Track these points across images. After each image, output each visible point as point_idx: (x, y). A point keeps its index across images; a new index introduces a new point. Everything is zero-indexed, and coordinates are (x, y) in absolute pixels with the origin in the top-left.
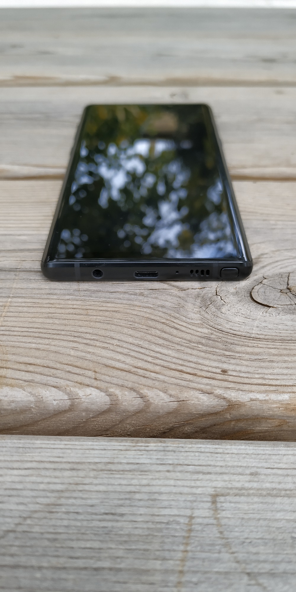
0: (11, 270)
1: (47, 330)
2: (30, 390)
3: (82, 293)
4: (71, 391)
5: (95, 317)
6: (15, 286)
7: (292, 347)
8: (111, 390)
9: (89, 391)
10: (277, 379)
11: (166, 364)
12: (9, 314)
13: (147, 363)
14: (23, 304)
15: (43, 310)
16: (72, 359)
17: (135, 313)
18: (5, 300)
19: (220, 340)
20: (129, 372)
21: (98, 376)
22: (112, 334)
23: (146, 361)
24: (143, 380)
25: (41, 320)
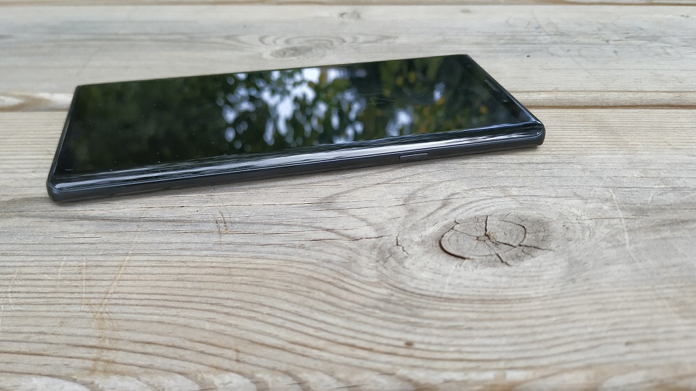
0: (132, 220)
1: (175, 297)
2: (147, 379)
3: (225, 247)
4: (203, 379)
5: (240, 278)
6: (136, 239)
7: (495, 310)
8: (259, 375)
9: (228, 377)
10: (478, 352)
11: (332, 337)
12: (125, 277)
13: (307, 336)
14: (145, 264)
15: (172, 271)
16: (206, 334)
17: (292, 270)
18: (121, 258)
19: (402, 303)
20: (283, 349)
21: (241, 356)
22: (262, 300)
23: (306, 334)
24: (302, 360)
25: (167, 284)
